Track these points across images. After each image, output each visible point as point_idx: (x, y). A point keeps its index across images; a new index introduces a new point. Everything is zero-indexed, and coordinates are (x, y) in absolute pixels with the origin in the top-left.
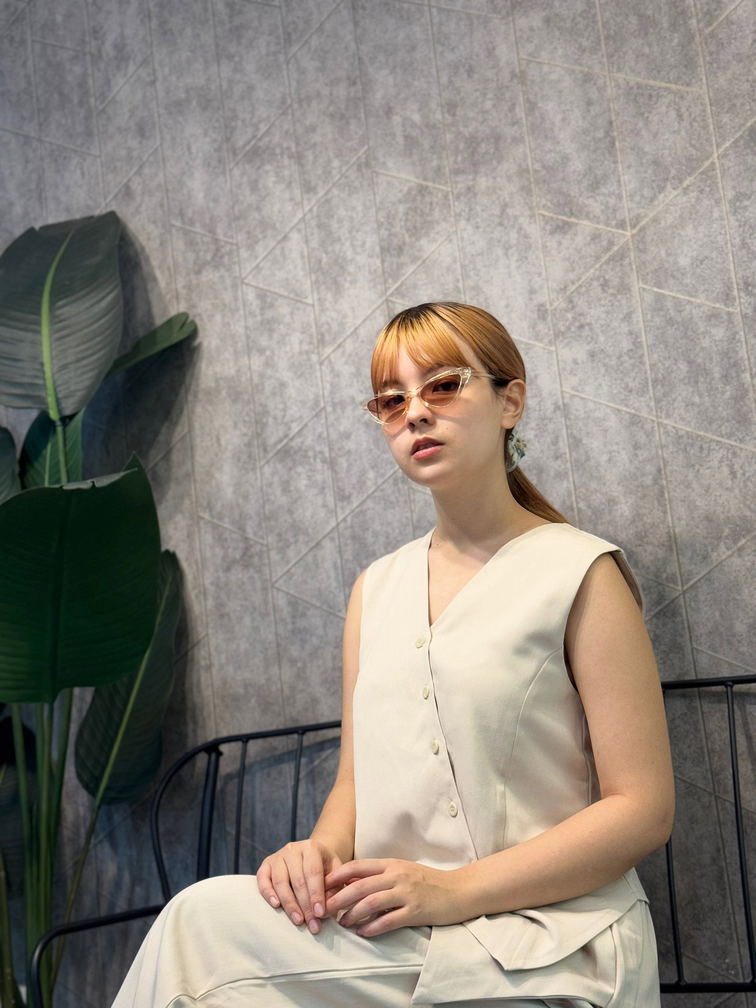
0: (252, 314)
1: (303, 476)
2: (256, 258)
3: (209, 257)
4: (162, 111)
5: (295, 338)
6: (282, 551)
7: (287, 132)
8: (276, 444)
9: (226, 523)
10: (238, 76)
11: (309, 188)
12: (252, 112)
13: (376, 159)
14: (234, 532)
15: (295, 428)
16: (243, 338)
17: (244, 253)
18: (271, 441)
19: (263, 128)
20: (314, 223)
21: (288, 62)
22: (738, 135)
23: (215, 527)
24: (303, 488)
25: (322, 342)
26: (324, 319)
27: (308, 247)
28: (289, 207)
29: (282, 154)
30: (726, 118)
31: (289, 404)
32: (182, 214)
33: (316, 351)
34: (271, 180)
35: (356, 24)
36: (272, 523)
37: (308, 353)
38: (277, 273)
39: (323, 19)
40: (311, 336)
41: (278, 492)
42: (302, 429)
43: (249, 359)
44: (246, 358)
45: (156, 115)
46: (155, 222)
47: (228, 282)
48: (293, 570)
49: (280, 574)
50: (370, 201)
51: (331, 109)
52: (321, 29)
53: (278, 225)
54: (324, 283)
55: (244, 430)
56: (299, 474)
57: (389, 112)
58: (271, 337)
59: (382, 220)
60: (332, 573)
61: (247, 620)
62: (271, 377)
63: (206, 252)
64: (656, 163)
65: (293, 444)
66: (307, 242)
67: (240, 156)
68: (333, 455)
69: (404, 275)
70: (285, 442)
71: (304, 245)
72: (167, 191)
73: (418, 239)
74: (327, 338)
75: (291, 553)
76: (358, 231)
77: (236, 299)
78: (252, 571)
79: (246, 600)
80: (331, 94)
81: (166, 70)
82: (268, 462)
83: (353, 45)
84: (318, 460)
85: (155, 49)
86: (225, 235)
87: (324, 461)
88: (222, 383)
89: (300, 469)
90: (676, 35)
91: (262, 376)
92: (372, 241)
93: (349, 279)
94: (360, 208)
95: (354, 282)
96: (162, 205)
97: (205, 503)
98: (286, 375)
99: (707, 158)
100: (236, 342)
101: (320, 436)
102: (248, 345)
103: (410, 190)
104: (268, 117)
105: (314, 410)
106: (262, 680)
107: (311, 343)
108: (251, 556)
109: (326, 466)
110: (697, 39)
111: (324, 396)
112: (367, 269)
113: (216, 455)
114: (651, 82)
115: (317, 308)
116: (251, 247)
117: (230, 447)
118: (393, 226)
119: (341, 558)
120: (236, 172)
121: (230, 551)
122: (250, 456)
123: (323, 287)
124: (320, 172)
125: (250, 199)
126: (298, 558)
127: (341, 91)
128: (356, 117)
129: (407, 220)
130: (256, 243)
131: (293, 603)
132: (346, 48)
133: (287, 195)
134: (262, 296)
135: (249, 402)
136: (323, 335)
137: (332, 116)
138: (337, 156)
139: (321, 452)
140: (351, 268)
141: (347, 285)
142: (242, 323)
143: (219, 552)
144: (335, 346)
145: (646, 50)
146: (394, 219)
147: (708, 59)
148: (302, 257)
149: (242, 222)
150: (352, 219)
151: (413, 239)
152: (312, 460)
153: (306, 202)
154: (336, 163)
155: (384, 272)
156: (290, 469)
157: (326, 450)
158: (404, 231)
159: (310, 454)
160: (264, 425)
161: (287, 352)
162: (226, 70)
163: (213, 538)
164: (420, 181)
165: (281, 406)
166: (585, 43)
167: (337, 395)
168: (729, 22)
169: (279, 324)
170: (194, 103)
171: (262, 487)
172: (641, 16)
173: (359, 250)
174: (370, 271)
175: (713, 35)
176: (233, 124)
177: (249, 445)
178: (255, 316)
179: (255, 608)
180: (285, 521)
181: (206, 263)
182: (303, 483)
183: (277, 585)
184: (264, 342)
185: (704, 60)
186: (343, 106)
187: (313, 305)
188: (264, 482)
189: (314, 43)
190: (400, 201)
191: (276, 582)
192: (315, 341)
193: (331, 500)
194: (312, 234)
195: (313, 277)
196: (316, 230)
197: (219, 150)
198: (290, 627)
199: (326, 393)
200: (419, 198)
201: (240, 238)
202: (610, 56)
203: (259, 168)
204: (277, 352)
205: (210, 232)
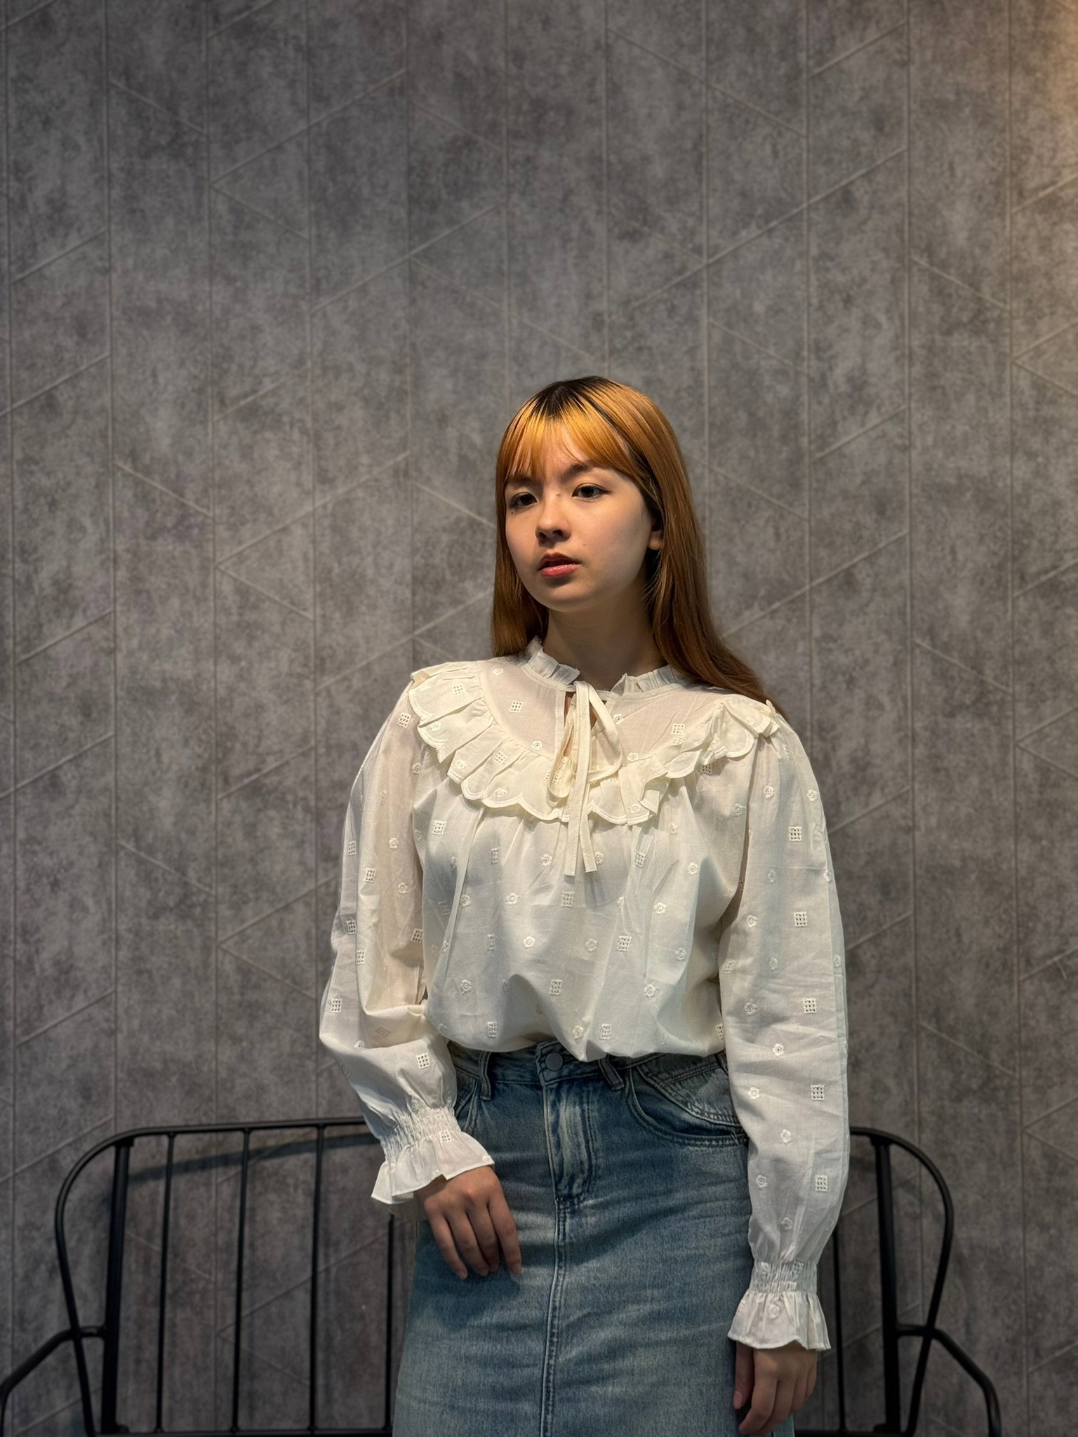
0: (227, 612)
1: (276, 822)
2: (240, 543)
3: (170, 522)
4: (117, 313)
5: (285, 655)
6: (237, 907)
7: (302, 401)
8: (242, 776)
9: (159, 861)
10: (238, 308)
11: (324, 478)
12: (255, 360)
13: (419, 470)
14: (170, 873)
15: (272, 763)
16: (210, 637)
17: (222, 532)
18: (236, 771)
19: (268, 385)
20: (327, 522)
21: (313, 316)
22: (833, 573)
23: (140, 862)
24: (274, 837)
25: (321, 668)
26: (326, 640)
27: (315, 550)
28: (294, 493)
29: (292, 426)
30: (823, 553)
31: (266, 733)
32: (133, 456)
33: (312, 677)
34: (272, 453)
35: (413, 301)
36: (226, 870)
37: (300, 676)
38: (267, 568)
39: (369, 278)
40: (307, 657)
41: (239, 836)
42: (282, 766)
43: (215, 664)
44: (211, 662)
45: (107, 315)
46: (89, 455)
47: (196, 563)
48: (249, 931)
49: (230, 934)
50: (405, 517)
51: (366, 391)
52: (363, 290)
53: (276, 510)
54: (332, 598)
55: (199, 750)
56: (271, 819)
57: (443, 420)
58: (250, 645)
59: (419, 544)
60: (303, 944)
61: (177, 982)
62: (244, 694)
63: (165, 515)
64: (746, 576)
65: (267, 781)
66: (314, 542)
67: (230, 410)
68: (321, 805)
69: (439, 616)
70: (255, 776)
71: (310, 546)
72: (114, 420)
73: (462, 580)
74: (328, 665)
75: (248, 910)
76: (385, 548)
77: (204, 585)
78: (189, 923)
79: (177, 957)
80: (368, 374)
81: (130, 262)
82: (228, 796)
83: (404, 326)
84: (299, 808)
85: (113, 227)
86: (197, 501)
87: (307, 810)
88: (172, 686)
89: (272, 813)
90: (785, 448)
91: (231, 689)
92: (402, 564)
93: (366, 602)
94: (390, 522)
95: (372, 607)
96: (104, 436)
97: (130, 830)
98: (268, 697)
99: (799, 588)
100: (200, 640)
101: (305, 779)
102: (216, 648)
103: (458, 520)
104: (276, 373)
105: (300, 746)
106: (190, 1056)
107: (305, 665)
108: (192, 906)
109: (308, 817)
110: (806, 460)
111: (316, 735)
112: (392, 596)
113: (154, 773)
114: (753, 488)
115: (319, 626)
116: (234, 527)
117: (175, 767)
118: (431, 555)
119: (317, 928)
120: (223, 428)
121: (161, 894)
122: (203, 785)
123: (330, 603)
124: (342, 463)
125: (240, 467)
126: (257, 919)
127: (384, 376)
128: (398, 412)
129: (450, 553)
130: (243, 524)
131: (244, 971)
132: (396, 326)
133: (293, 477)
134: (242, 591)
135: (209, 718)
136: (323, 660)
137: (366, 401)
138: (368, 452)
139: (304, 799)
140: (371, 591)
141: (363, 609)
142: (211, 618)
143: (144, 893)
144: (339, 677)
145: (752, 453)
146: (434, 547)
147: (815, 485)
148: (306, 558)
149: (223, 492)
150: (379, 533)
151: (456, 578)
152: (291, 806)
153: (318, 494)
154: (365, 459)
155: (414, 606)
156: (259, 810)
157: (312, 798)
158: (445, 565)
159: (289, 797)
160: (228, 751)
161: (271, 669)
162: (221, 294)
163: (137, 875)
164: (473, 515)
165: (256, 733)
166: (687, 423)
167: (334, 736)
168: (840, 453)
169: (263, 632)
170: (169, 319)
171: (216, 825)
172: (751, 415)
173: (383, 571)
174: (395, 599)
175: (822, 461)
176: (225, 366)
177: (204, 769)
178: (230, 614)
179: (189, 969)
180: (245, 871)
181: (162, 530)
182: (275, 831)
183: (224, 946)
184: (239, 648)
185: (810, 485)
186: (383, 394)
187: (314, 622)
188: (221, 819)
189: (352, 304)
190: (444, 530)
191: (223, 942)
192: (312, 664)
193: (310, 857)
194: (323, 535)
195: (318, 588)
196: (328, 531)
197: (200, 391)
198: (237, 998)
199: (320, 729)
200: (469, 533)
201: (220, 511)
202: (712, 446)
203: (256, 432)
204: (256, 666)
205: (175, 491)
